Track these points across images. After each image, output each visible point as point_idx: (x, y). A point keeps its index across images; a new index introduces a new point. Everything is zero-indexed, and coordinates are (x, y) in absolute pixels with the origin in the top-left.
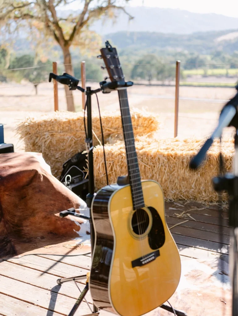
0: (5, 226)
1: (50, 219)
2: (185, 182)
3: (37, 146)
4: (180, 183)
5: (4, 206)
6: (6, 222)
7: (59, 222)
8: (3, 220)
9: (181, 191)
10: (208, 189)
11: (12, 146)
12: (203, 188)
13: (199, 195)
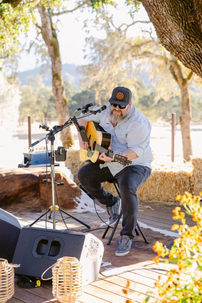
0: (40, 201)
1: (62, 199)
2: (153, 189)
3: (75, 165)
4: (150, 189)
5: (41, 192)
6: (41, 199)
7: (67, 201)
8: (39, 198)
9: (150, 195)
10: (166, 194)
11: (58, 164)
12: (163, 193)
13: (161, 197)
